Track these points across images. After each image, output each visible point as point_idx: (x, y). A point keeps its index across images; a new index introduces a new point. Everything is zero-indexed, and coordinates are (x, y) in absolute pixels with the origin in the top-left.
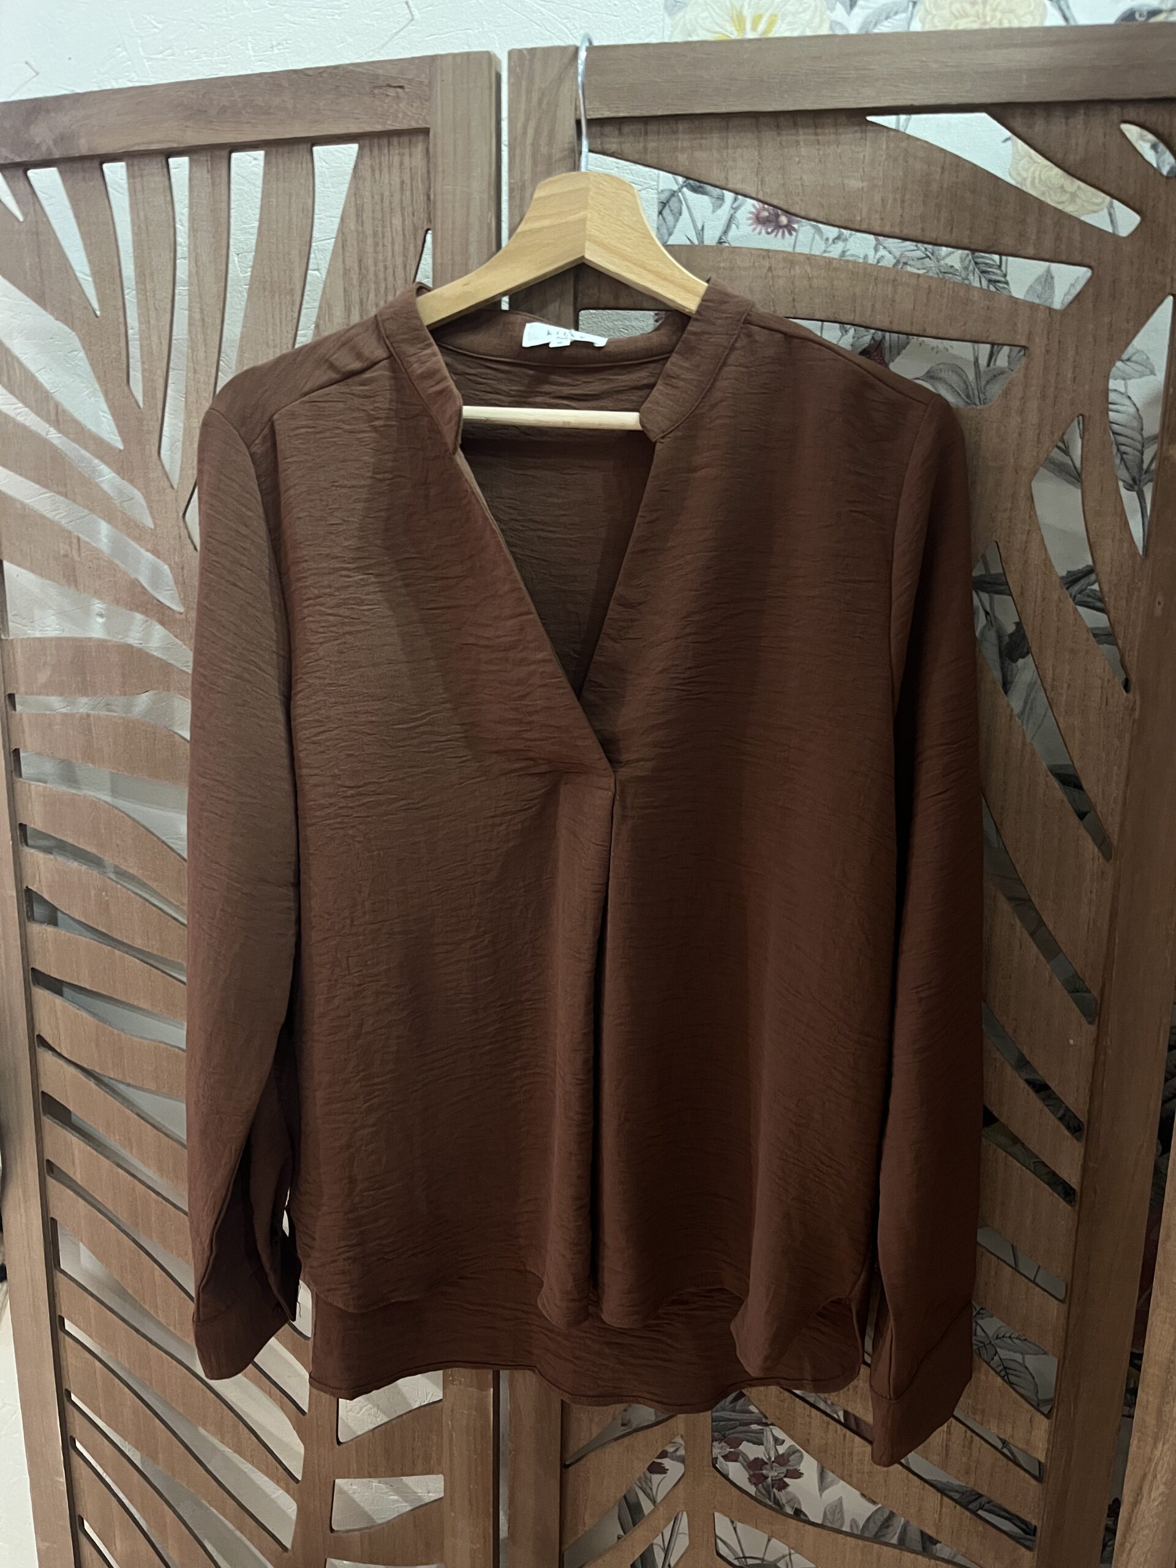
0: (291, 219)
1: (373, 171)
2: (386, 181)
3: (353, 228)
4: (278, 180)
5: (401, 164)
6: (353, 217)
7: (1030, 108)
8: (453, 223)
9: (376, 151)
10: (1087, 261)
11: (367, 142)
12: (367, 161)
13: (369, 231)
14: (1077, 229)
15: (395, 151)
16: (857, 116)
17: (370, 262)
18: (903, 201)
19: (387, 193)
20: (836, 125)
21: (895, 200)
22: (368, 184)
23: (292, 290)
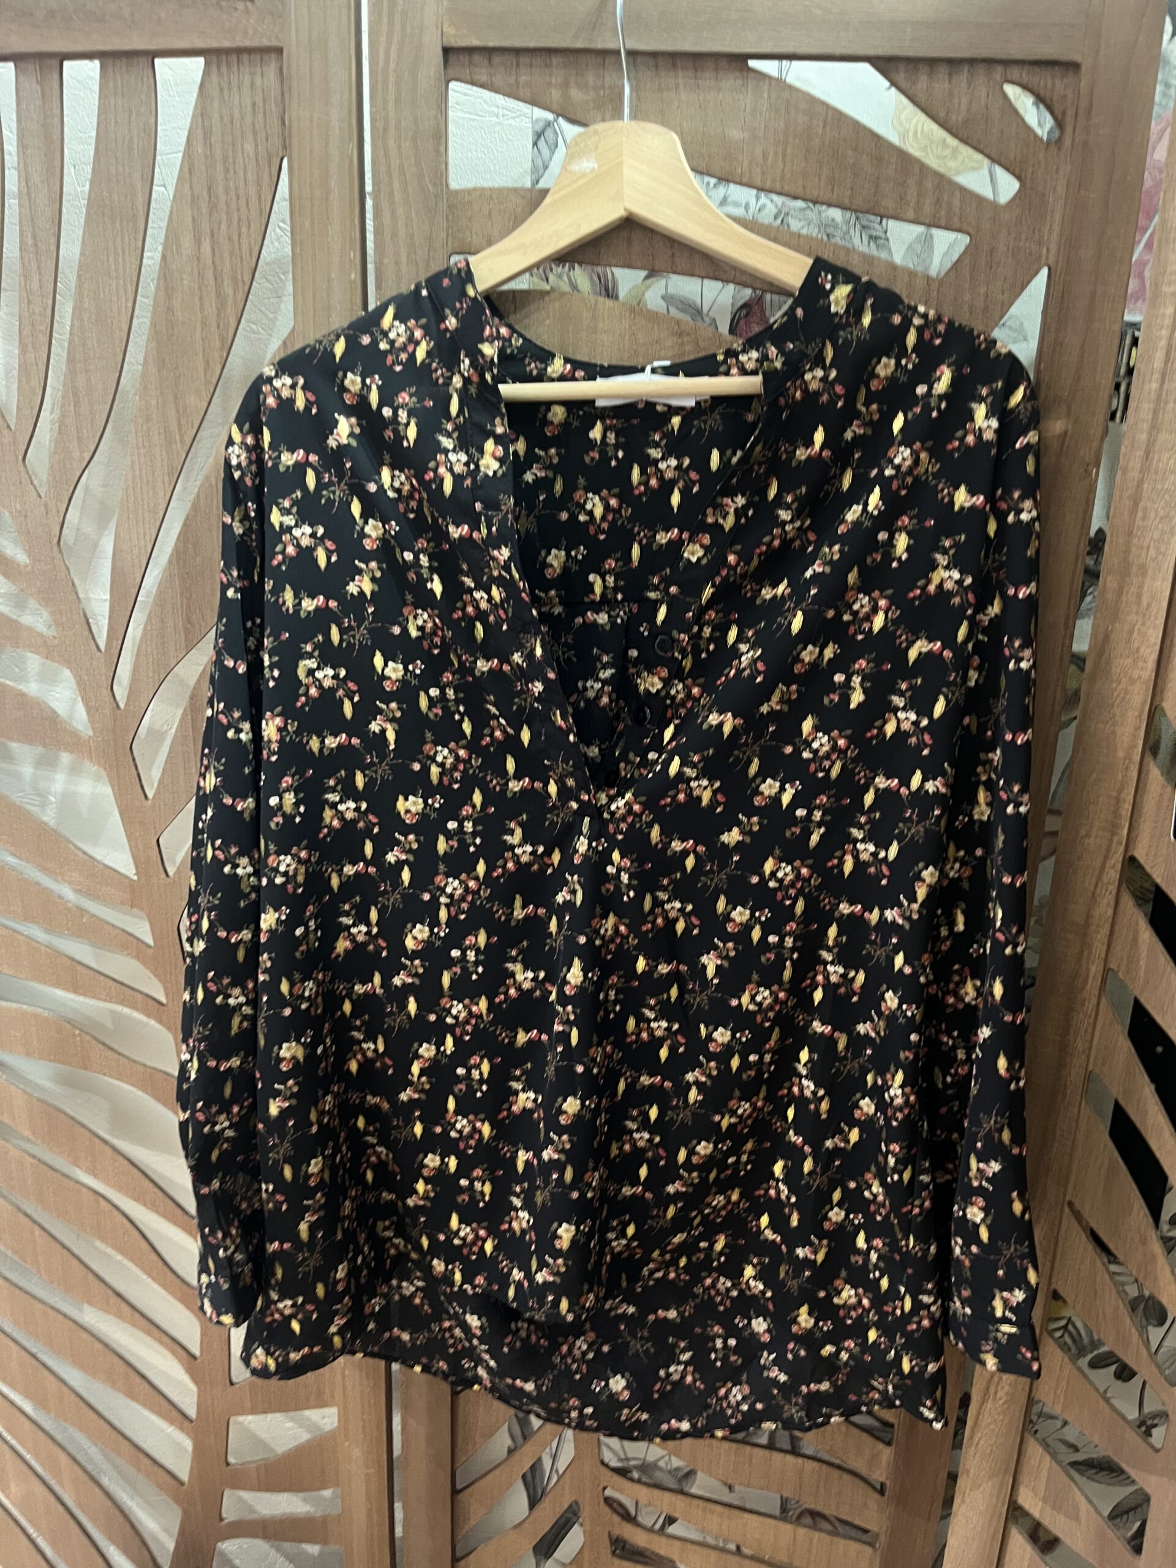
0: (131, 139)
1: (221, 90)
2: (236, 102)
3: (200, 150)
4: (116, 94)
5: (252, 84)
6: (200, 136)
7: (913, 62)
8: (311, 151)
9: (224, 70)
10: (966, 227)
11: (214, 59)
12: (214, 78)
13: (218, 153)
14: (957, 193)
15: (246, 70)
16: (738, 61)
17: (221, 190)
18: (784, 156)
19: (237, 116)
20: (716, 69)
21: (776, 153)
22: (216, 104)
23: (134, 216)
